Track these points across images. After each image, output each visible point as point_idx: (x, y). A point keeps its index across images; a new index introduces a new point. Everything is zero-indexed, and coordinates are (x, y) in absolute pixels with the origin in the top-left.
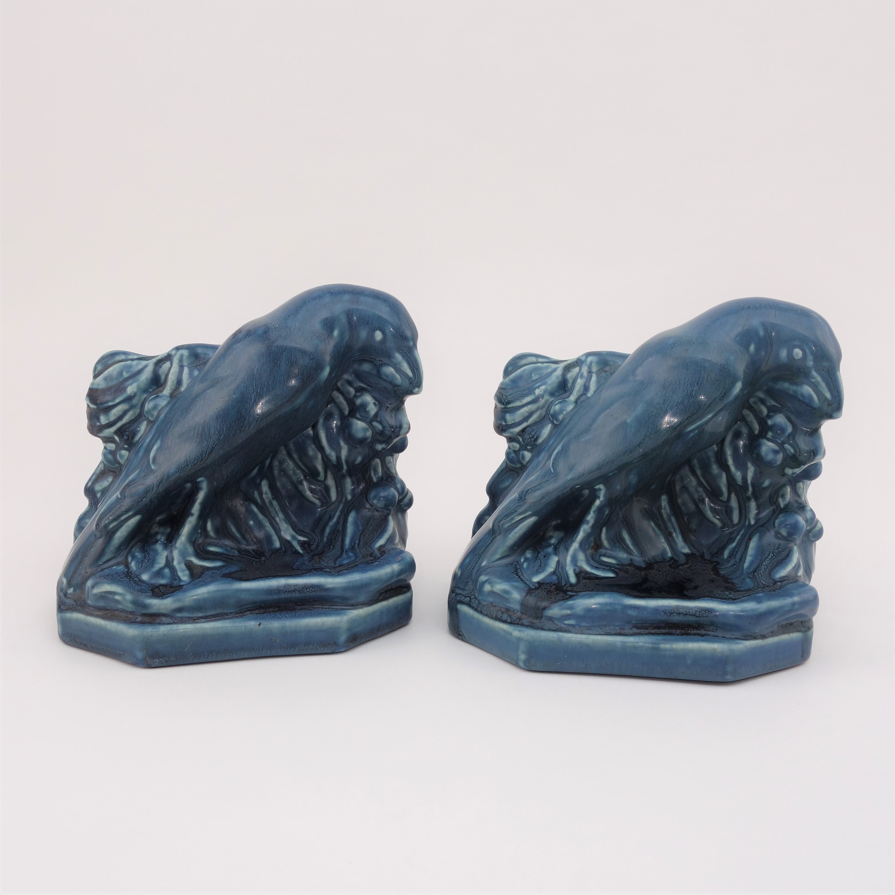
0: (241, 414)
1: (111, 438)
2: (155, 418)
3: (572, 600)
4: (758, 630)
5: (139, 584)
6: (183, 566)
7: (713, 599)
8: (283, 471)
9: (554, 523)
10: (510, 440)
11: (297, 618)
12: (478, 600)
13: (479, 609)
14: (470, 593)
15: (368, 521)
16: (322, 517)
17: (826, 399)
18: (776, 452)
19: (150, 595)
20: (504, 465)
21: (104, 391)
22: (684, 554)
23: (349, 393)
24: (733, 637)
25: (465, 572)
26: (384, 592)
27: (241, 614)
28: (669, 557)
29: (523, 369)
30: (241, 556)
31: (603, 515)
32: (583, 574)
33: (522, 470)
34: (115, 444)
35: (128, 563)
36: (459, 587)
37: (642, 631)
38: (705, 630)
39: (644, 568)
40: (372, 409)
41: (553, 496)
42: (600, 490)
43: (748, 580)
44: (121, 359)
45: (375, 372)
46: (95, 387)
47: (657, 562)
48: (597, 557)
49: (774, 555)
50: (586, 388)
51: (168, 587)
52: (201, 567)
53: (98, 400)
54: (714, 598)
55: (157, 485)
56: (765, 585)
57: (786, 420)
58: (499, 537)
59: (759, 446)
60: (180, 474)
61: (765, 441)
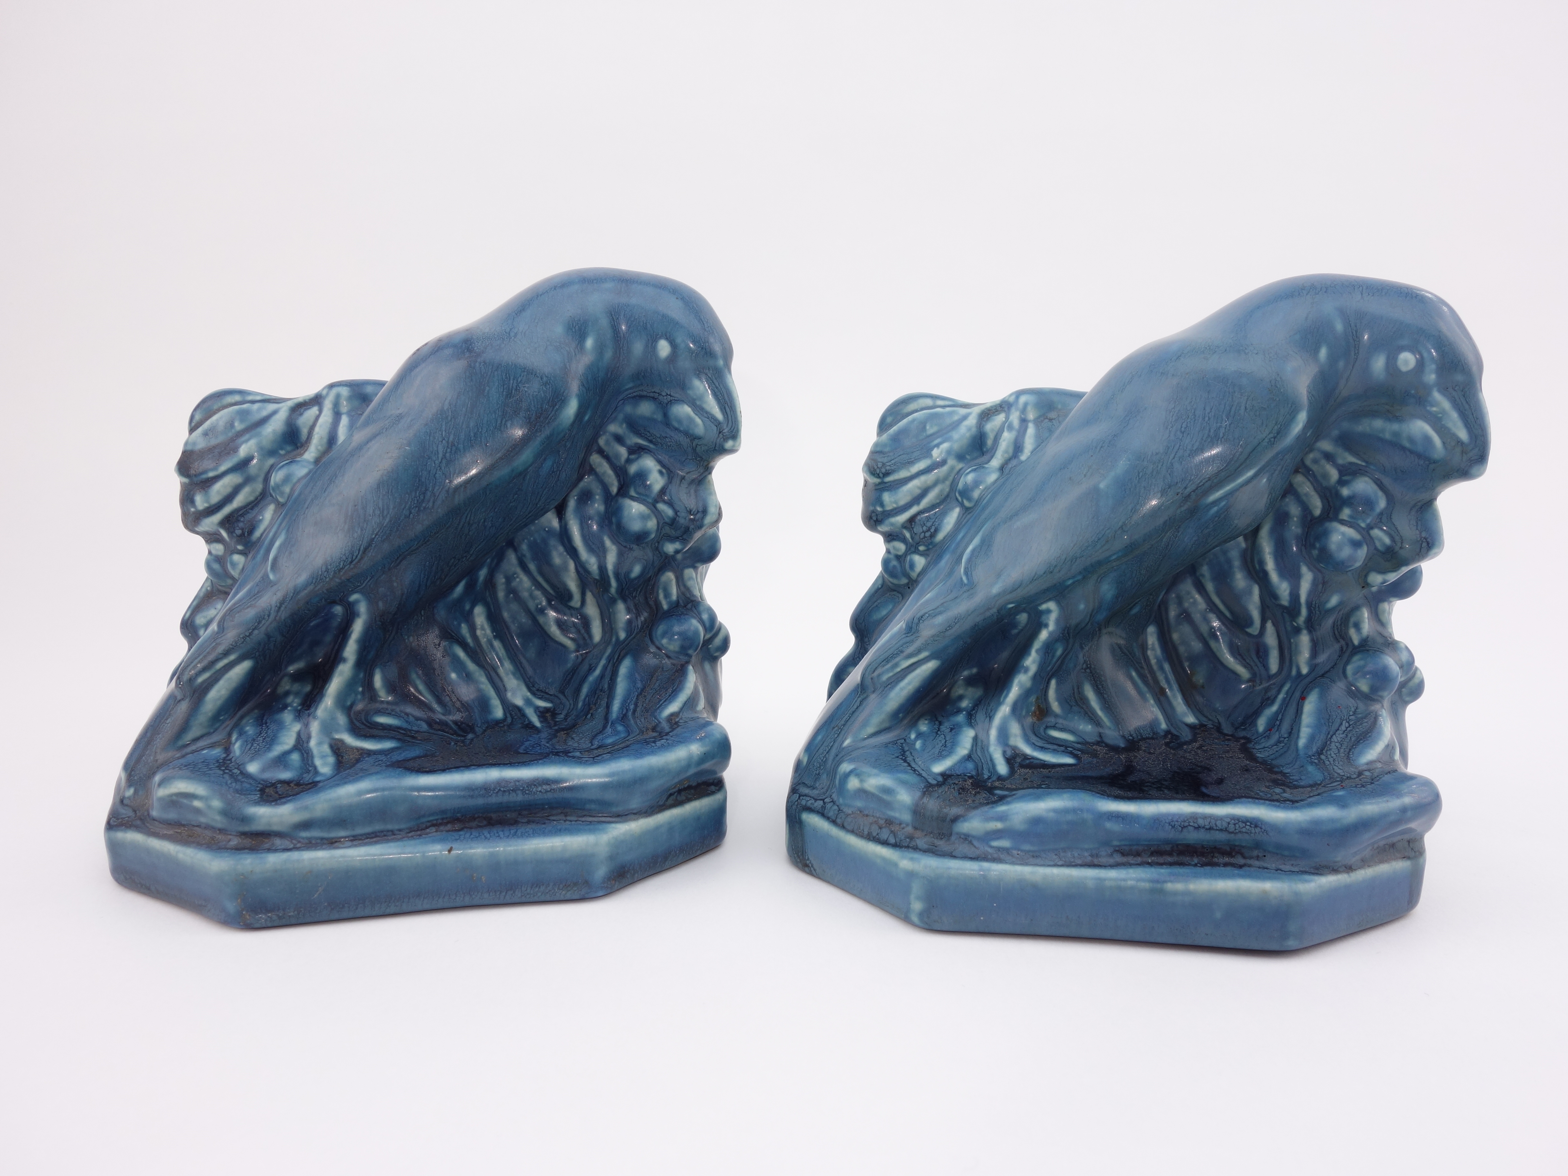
0: (419, 480)
1: (217, 534)
2: (286, 499)
3: (1004, 804)
4: (1341, 856)
5: (239, 780)
6: (326, 748)
7: (1257, 801)
8: (513, 593)
9: (966, 673)
10: (889, 537)
11: (518, 837)
12: (838, 806)
13: (839, 821)
14: (824, 794)
15: (652, 673)
16: (577, 669)
17: (1459, 442)
18: (1356, 544)
19: (255, 800)
20: (880, 582)
21: (203, 454)
22: (1187, 725)
23: (617, 456)
24: (1296, 869)
25: (815, 757)
26: (675, 792)
27: (419, 833)
28: (1164, 731)
29: (910, 418)
30: (432, 731)
31: (1053, 656)
32: (1018, 760)
33: (909, 588)
34: (223, 544)
35: (230, 743)
36: (804, 783)
37: (1131, 859)
38: (1244, 857)
39: (1123, 748)
40: (656, 481)
41: (967, 625)
42: (1049, 611)
43: (1310, 768)
44: (233, 401)
45: (659, 417)
46: (189, 448)
47: (1143, 739)
48: (1042, 730)
49: (1350, 725)
50: (1018, 447)
51: (292, 785)
52: (358, 749)
53: (190, 468)
54: (1257, 799)
55: (276, 606)
56: (1344, 776)
57: (1375, 487)
58: (873, 696)
59: (1326, 534)
60: (316, 586)
61: (1335, 525)
